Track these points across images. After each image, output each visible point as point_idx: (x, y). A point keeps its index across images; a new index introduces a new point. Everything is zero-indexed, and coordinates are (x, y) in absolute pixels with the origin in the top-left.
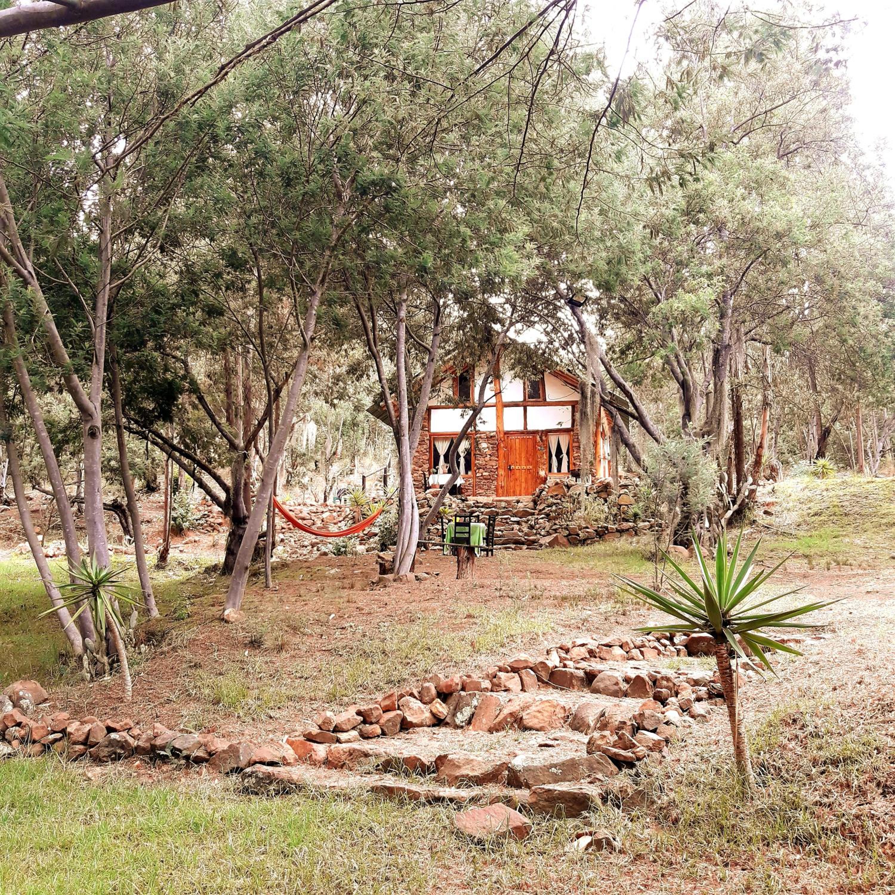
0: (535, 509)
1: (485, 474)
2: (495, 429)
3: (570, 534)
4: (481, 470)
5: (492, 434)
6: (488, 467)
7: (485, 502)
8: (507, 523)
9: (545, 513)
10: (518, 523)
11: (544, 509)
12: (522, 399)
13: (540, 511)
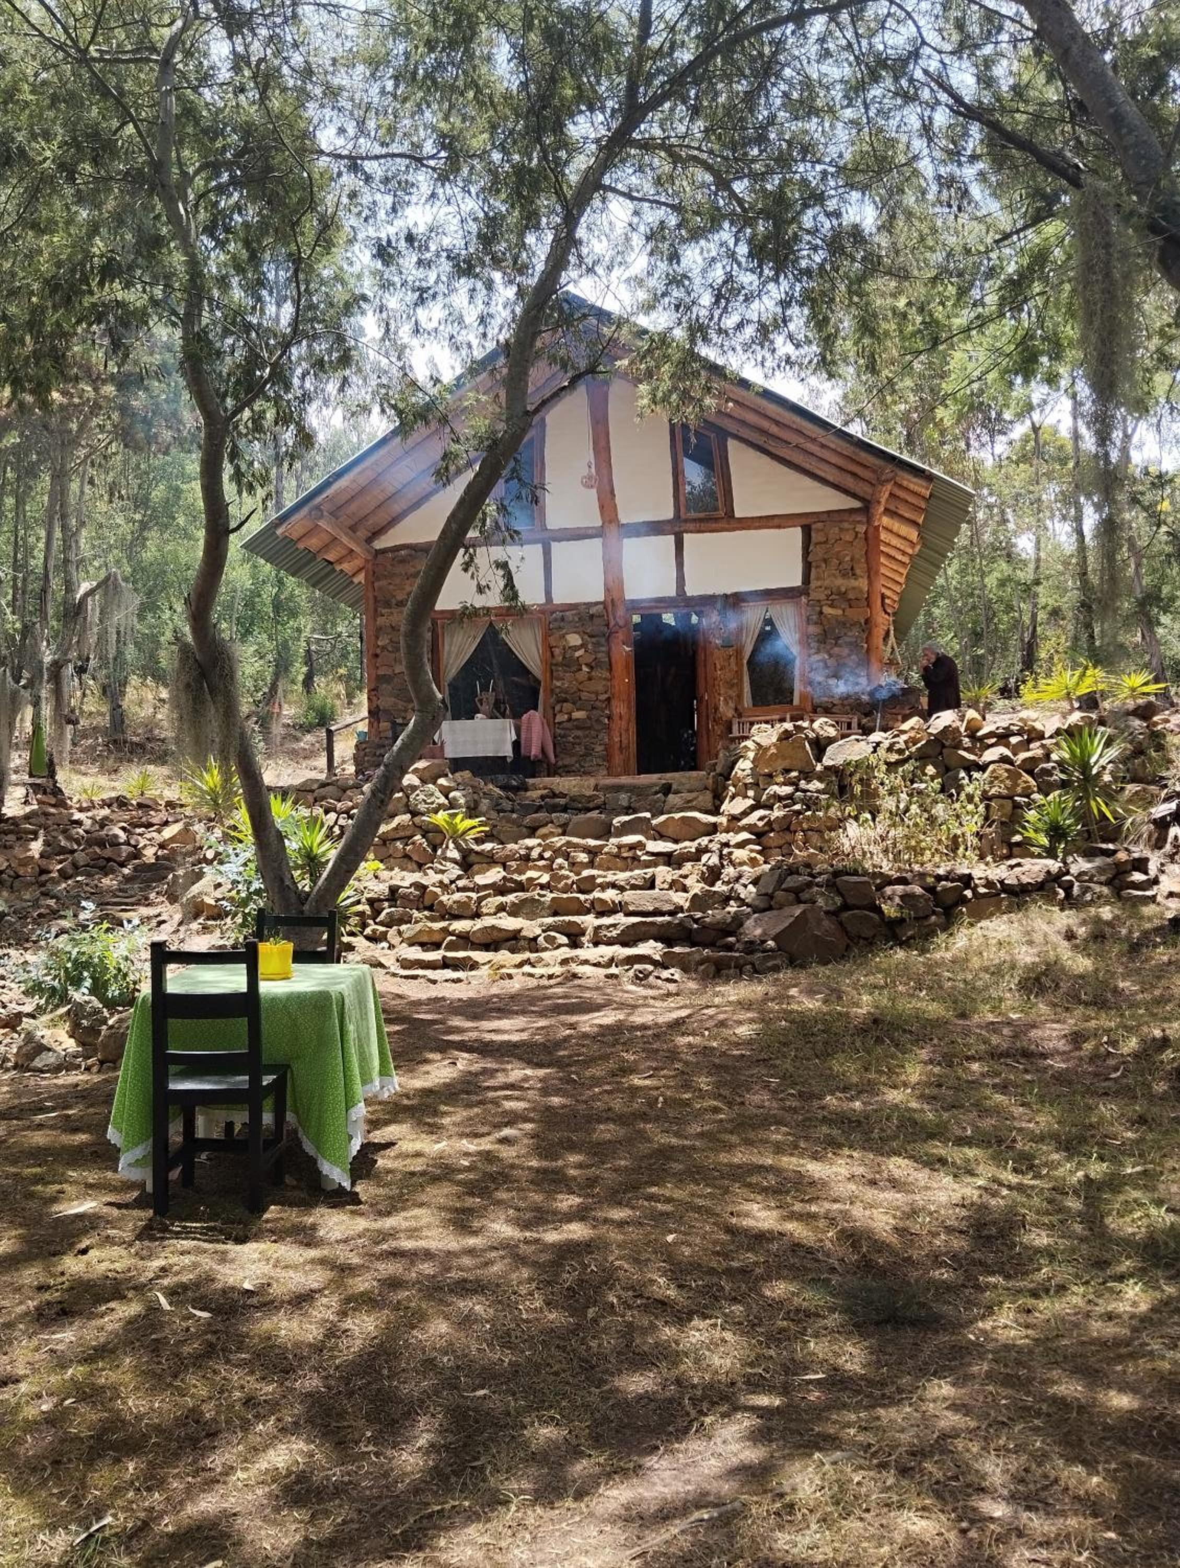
0: (716, 811)
1: (578, 715)
2: (601, 598)
3: (846, 907)
4: (567, 706)
5: (593, 611)
6: (584, 696)
7: (575, 791)
8: (635, 859)
9: (750, 828)
10: (669, 859)
11: (745, 814)
12: (669, 514)
13: (734, 818)
